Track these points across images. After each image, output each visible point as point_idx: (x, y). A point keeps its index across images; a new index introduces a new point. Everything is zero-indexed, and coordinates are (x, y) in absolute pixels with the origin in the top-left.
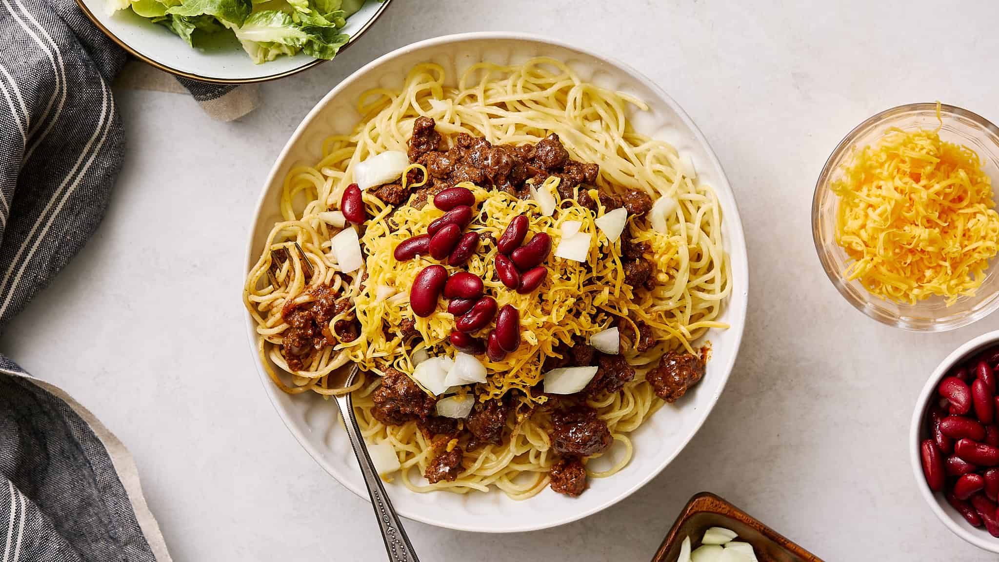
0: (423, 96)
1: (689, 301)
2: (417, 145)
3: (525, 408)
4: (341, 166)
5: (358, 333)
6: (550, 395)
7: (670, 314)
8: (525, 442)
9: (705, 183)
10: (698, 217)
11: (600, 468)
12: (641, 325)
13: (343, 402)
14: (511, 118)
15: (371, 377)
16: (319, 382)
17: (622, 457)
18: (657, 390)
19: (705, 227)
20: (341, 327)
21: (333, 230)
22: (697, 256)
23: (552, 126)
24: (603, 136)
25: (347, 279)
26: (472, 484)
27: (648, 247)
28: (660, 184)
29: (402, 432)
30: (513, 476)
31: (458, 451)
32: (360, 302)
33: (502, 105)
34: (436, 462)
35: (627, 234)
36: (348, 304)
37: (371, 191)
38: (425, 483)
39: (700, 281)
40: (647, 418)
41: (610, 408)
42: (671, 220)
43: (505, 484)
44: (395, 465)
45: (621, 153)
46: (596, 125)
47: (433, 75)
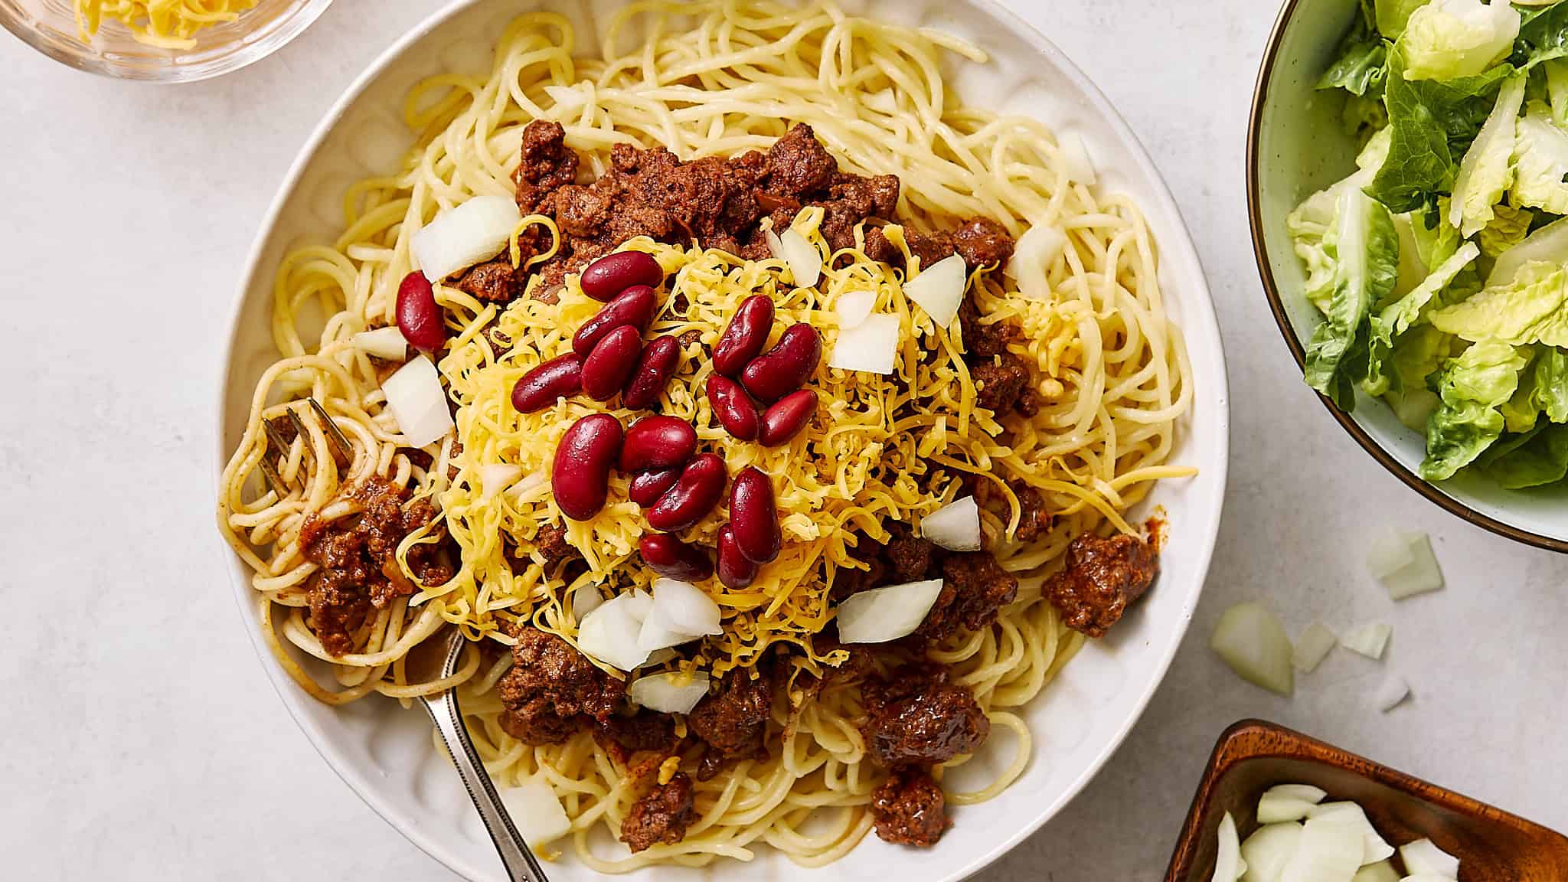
0: (535, 79)
1: (1109, 431)
2: (533, 179)
3: (805, 679)
4: (383, 238)
5: (456, 566)
6: (853, 648)
7: (1075, 461)
8: (814, 749)
9: (1115, 192)
10: (1109, 261)
11: (972, 785)
12: (1020, 487)
13: (442, 711)
14: (715, 103)
15: (491, 651)
16: (389, 676)
17: (1010, 758)
18: (1065, 615)
19: (1125, 278)
20: (420, 558)
21: (385, 366)
22: (1118, 340)
23: (796, 111)
24: (904, 120)
25: (422, 459)
26: (718, 846)
27: (1016, 331)
28: (1024, 201)
29: (565, 756)
30: (795, 820)
31: (681, 781)
32: (451, 504)
33: (694, 82)
34: (641, 807)
35: (970, 308)
36: (429, 509)
37: (450, 281)
38: (623, 853)
39: (1127, 386)
40: (1054, 674)
41: (976, 661)
42: (1055, 272)
43: (785, 839)
44: (560, 824)
45: (941, 150)
46: (884, 100)
47: (547, 34)
